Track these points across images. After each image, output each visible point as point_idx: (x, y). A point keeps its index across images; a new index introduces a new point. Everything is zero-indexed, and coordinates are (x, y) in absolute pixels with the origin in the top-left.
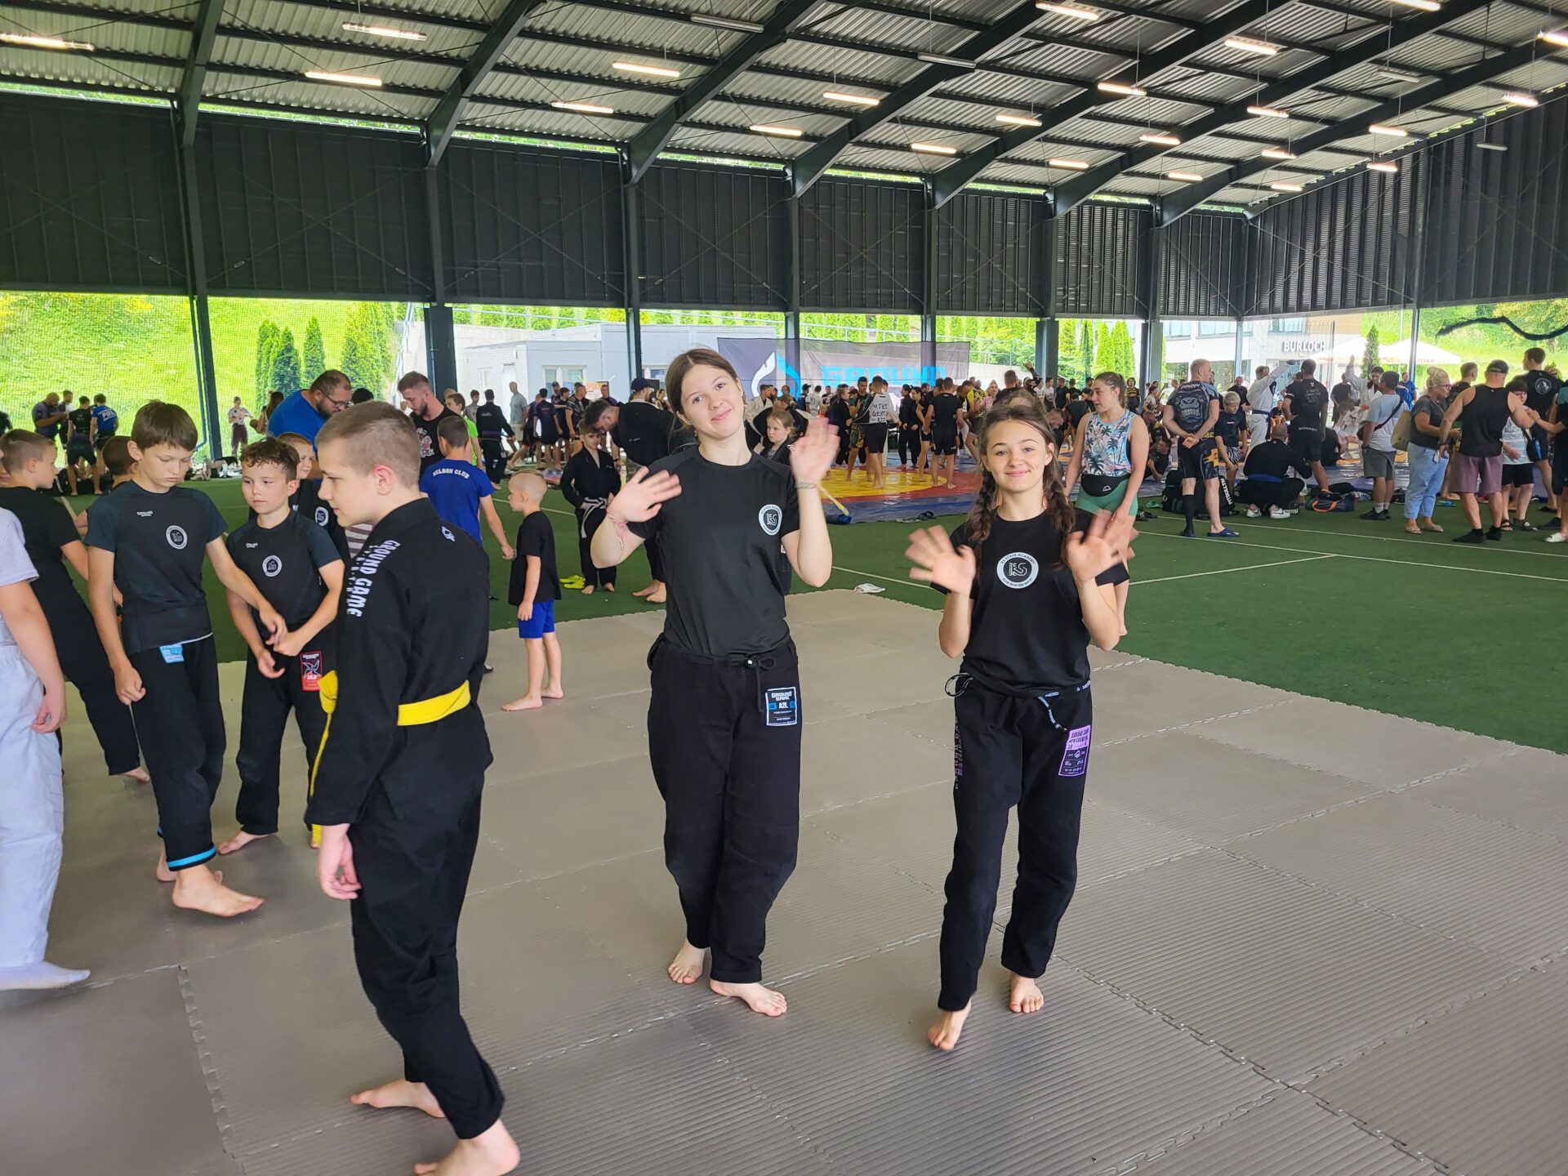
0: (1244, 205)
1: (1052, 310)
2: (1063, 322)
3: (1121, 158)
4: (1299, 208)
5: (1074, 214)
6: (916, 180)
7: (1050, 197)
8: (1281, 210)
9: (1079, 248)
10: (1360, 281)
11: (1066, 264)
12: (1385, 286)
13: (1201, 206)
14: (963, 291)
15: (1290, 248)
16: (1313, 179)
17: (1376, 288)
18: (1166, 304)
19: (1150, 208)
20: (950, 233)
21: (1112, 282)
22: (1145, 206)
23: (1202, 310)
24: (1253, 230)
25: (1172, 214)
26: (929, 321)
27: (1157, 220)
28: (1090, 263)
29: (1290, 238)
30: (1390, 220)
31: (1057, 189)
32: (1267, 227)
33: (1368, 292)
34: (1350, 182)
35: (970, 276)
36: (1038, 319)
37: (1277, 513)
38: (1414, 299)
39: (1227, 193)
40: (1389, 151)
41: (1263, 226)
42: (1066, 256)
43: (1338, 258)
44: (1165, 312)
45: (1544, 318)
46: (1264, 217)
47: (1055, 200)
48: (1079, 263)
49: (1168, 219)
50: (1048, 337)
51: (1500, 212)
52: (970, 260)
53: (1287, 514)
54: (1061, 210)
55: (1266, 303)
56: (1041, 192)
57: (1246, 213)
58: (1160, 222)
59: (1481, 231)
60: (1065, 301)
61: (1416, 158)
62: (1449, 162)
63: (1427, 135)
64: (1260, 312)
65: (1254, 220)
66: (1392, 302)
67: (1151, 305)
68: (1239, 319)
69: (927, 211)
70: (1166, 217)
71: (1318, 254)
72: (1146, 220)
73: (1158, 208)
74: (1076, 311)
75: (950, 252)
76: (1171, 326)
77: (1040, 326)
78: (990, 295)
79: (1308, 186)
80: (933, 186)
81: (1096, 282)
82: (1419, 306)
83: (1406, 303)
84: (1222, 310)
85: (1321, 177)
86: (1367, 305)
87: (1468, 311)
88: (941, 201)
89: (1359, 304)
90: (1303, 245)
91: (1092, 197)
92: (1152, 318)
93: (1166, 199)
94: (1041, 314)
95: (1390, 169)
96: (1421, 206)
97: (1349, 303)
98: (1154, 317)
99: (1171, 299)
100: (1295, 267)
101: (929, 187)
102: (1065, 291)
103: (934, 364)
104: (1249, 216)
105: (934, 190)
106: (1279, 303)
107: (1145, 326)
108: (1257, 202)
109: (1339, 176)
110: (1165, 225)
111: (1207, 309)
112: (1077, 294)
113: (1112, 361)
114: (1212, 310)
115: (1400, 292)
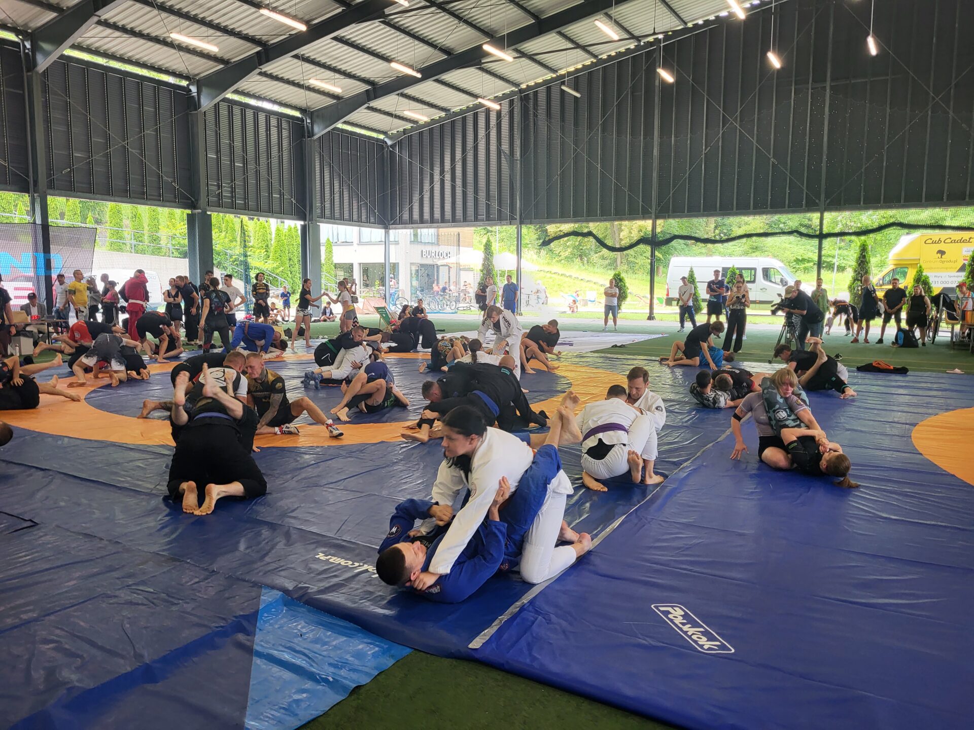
0: (385, 133)
1: (204, 202)
2: (216, 217)
5: (223, 112)
6: (12, 36)
7: (194, 89)
8: (414, 139)
9: (231, 147)
10: (476, 201)
11: (218, 160)
12: (495, 205)
14: (90, 173)
15: (421, 170)
17: (488, 207)
18: (323, 209)
19: (302, 120)
20: (67, 106)
21: (270, 184)
22: (297, 118)
23: (355, 217)
24: (392, 154)
25: (321, 127)
26: (38, 200)
27: (308, 132)
28: (245, 162)
29: (421, 163)
31: (201, 83)
32: (403, 152)
33: (482, 209)
34: (464, 120)
35: (99, 157)
36: (189, 211)
38: (517, 218)
41: (400, 151)
42: (218, 151)
43: (459, 182)
44: (322, 216)
46: (400, 143)
47: (199, 92)
48: (232, 161)
49: (319, 131)
50: (200, 229)
51: (575, 150)
52: (98, 140)
54: (206, 103)
55: (406, 216)
56: (184, 83)
57: (386, 140)
58: (311, 134)
59: (562, 165)
60: (220, 196)
61: (511, 103)
62: (536, 108)
63: (520, 86)
64: (402, 222)
65: (393, 146)
66: (501, 219)
67: (308, 209)
68: (386, 227)
69: (25, 72)
70: (316, 129)
71: (444, 177)
72: (298, 129)
73: (309, 121)
74: (232, 207)
75: (69, 126)
76: (327, 230)
77: (191, 220)
78: (127, 181)
79: (433, 121)
80: (32, 45)
81: (252, 181)
82: (521, 223)
83: (511, 220)
84: (372, 220)
85: (443, 114)
86: (482, 220)
88: (43, 63)
89: (476, 219)
90: (432, 169)
92: (310, 220)
93: (315, 114)
94: (193, 206)
95: (495, 107)
97: (469, 219)
98: (311, 220)
99: (327, 205)
100: (427, 187)
101: (28, 45)
102: (219, 187)
103: (47, 250)
104: (389, 142)
105: (32, 50)
106: (416, 216)
107: (304, 228)
108: (395, 132)
109: (456, 114)
110: (316, 137)
111: (360, 216)
112: (233, 191)
113: (285, 259)
114: (364, 218)
115: (507, 211)
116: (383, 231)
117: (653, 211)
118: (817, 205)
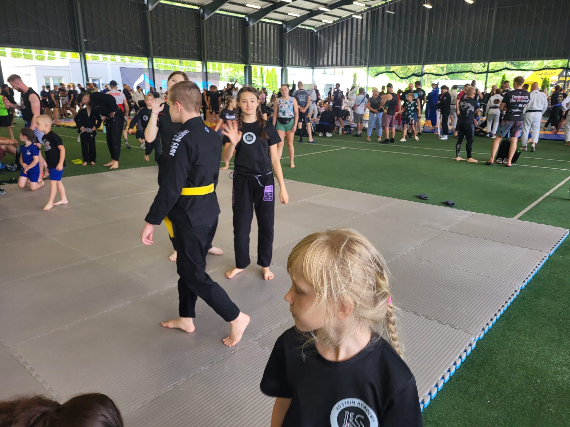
0: (313, 27)
1: (249, 61)
2: (253, 67)
3: (272, 6)
4: (331, 29)
5: (256, 26)
6: (197, 8)
7: (247, 19)
8: (326, 29)
9: (258, 39)
10: (351, 57)
11: (254, 44)
12: (359, 59)
13: (299, 26)
14: (216, 53)
15: (329, 43)
16: (336, 19)
17: (356, 59)
18: (289, 62)
19: (282, 25)
20: (210, 30)
21: (270, 52)
22: (280, 25)
23: (301, 64)
24: (317, 36)
25: (290, 28)
26: (204, 64)
28: (262, 45)
29: (329, 40)
30: (360, 35)
31: (249, 16)
33: (353, 61)
34: (347, 21)
35: (219, 47)
36: (245, 65)
37: (329, 135)
38: (367, 64)
39: (308, 22)
40: (359, 11)
41: (320, 35)
42: (254, 42)
43: (344, 48)
44: (289, 65)
45: (405, 72)
46: (320, 31)
47: (249, 20)
48: (258, 45)
49: (289, 30)
50: (248, 71)
51: (393, 35)
52: (219, 41)
53: (331, 135)
54: (251, 24)
55: (321, 63)
56: (244, 16)
58: (286, 31)
59: (387, 41)
60: (254, 59)
61: (368, 14)
62: (378, 16)
63: (371, 6)
64: (319, 66)
65: (317, 32)
66: (361, 64)
67: (284, 62)
68: (313, 68)
69: (201, 20)
70: (288, 29)
71: (338, 46)
72: (281, 30)
73: (285, 26)
74: (258, 63)
75: (211, 37)
76: (290, 70)
77: (245, 68)
78: (227, 55)
79: (334, 22)
81: (264, 52)
82: (369, 66)
83: (365, 65)
84: (307, 65)
85: (338, 19)
86: (353, 65)
87: (383, 69)
88: (207, 17)
89: (351, 65)
90: (333, 43)
91: (263, 20)
93: (287, 23)
94: (246, 63)
95: (360, 17)
96: (369, 31)
97: (347, 64)
98: (285, 67)
99: (290, 60)
100: (330, 50)
101: (202, 11)
102: (254, 55)
103: (207, 81)
104: (315, 31)
105: (204, 12)
106: (325, 63)
107: (282, 70)
108: (318, 26)
109: (344, 18)
110: (287, 32)
111: (302, 64)
112: (258, 56)
113: (271, 82)
114: (304, 65)
115: (363, 61)
116: (312, 70)
117: (423, 62)
118: (487, 59)
